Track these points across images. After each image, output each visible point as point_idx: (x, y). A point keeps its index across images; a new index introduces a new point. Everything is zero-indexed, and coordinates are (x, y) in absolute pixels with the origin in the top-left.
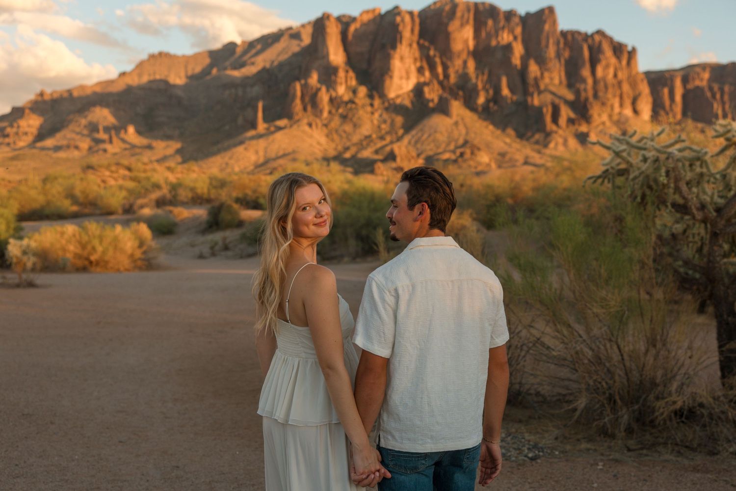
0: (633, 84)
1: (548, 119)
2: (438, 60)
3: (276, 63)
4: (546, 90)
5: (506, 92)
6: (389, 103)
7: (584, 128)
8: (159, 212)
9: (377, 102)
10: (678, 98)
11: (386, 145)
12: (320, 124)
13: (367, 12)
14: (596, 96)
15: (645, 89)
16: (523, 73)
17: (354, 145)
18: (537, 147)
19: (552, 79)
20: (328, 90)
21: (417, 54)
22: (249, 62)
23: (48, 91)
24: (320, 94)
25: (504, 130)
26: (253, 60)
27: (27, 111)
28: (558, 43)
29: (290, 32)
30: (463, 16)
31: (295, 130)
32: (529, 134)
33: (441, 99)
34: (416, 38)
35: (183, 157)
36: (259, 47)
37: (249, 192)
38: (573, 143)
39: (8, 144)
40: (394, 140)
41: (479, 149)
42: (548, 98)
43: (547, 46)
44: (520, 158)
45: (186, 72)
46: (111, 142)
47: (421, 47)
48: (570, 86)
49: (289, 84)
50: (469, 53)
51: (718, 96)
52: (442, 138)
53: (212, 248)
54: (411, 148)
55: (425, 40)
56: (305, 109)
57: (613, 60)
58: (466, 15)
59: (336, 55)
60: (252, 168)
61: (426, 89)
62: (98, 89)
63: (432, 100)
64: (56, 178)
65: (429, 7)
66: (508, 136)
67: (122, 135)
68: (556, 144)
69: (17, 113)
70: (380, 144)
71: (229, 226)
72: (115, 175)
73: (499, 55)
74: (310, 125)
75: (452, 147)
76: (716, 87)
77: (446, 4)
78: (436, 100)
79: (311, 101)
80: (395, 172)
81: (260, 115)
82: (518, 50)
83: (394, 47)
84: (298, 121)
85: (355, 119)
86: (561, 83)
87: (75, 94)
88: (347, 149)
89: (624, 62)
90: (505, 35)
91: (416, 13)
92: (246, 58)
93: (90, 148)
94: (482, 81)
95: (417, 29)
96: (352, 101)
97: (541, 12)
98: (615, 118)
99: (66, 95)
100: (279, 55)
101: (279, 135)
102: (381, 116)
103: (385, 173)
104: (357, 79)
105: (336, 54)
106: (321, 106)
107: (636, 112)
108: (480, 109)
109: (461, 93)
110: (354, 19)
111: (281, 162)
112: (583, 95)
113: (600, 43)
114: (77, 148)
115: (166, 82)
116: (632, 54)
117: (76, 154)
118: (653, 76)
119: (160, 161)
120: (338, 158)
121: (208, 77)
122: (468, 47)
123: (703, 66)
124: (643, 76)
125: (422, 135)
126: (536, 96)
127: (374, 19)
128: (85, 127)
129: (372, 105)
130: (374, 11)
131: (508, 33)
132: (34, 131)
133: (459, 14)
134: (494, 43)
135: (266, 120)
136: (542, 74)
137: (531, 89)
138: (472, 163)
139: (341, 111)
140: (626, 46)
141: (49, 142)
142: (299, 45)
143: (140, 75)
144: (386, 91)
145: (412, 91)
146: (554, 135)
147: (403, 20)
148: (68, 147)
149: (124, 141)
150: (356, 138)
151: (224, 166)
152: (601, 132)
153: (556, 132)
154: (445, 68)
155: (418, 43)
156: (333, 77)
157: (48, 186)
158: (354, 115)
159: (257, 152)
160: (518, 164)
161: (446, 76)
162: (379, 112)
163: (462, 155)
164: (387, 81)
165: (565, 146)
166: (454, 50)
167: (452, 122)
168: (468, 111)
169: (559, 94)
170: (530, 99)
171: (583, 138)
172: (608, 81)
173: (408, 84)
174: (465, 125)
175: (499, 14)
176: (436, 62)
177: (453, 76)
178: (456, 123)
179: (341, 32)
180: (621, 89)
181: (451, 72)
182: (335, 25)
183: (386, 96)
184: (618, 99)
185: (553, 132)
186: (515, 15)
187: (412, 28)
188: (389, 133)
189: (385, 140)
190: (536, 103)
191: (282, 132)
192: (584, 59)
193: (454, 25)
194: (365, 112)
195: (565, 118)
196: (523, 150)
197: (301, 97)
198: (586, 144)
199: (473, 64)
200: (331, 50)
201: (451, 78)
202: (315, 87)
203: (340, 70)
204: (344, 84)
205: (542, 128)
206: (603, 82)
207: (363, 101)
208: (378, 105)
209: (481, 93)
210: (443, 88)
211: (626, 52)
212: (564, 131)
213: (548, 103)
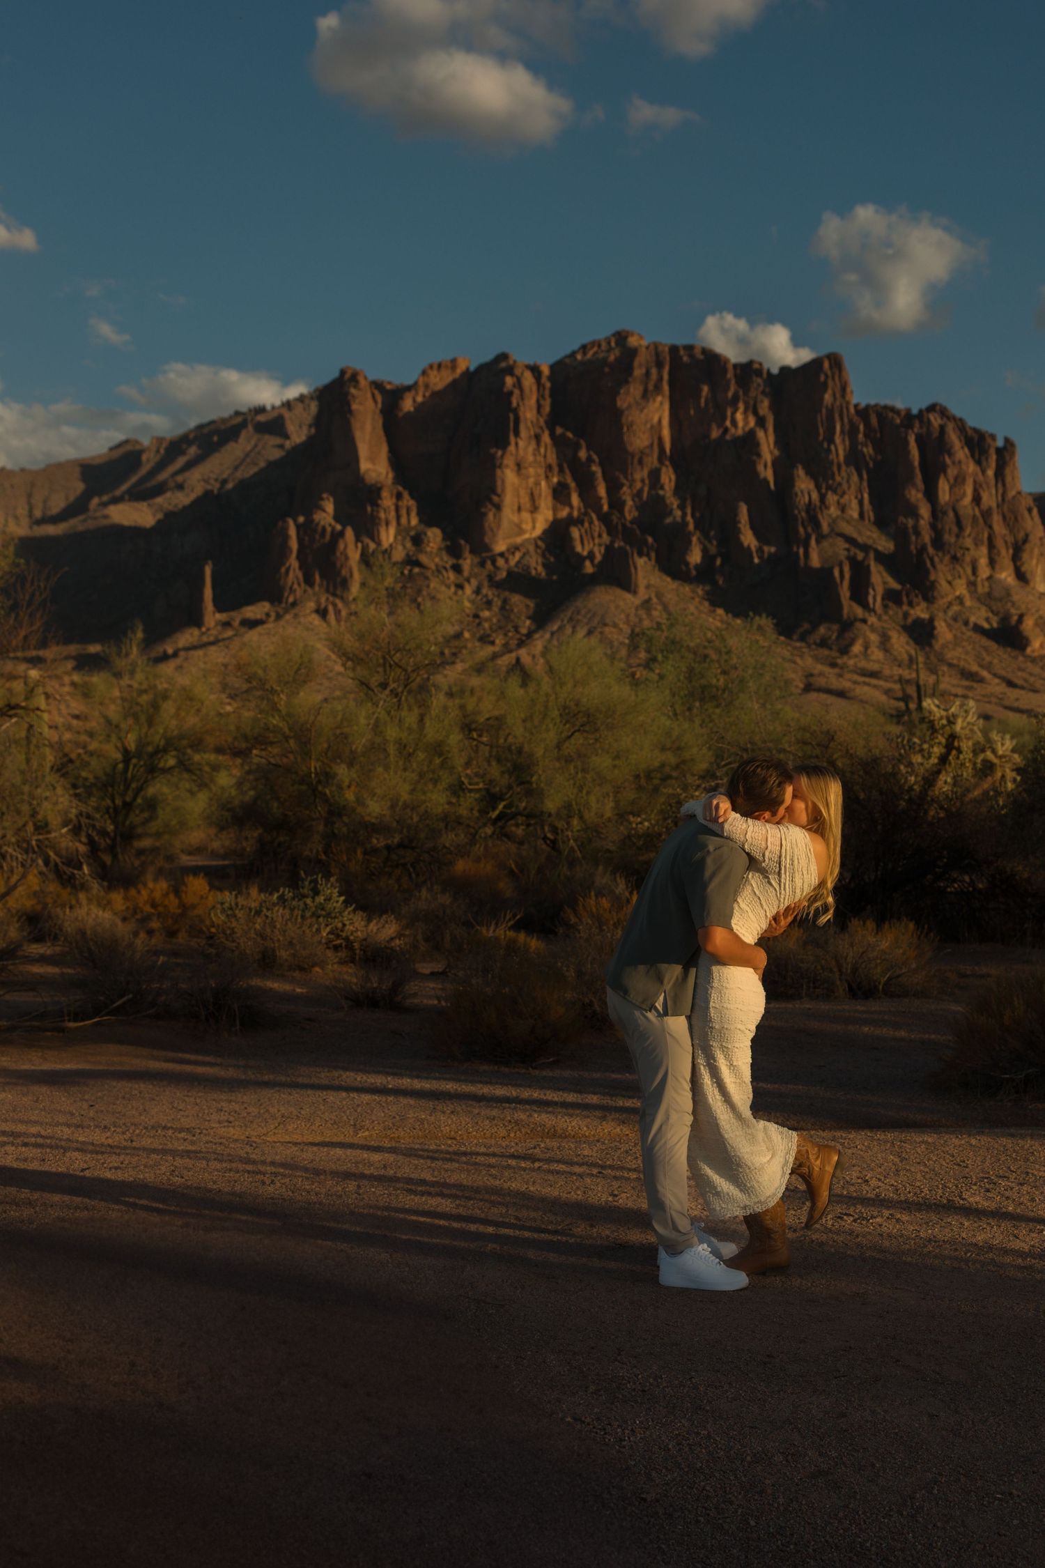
0: (1012, 520)
1: (845, 592)
2: (596, 468)
3: (232, 484)
4: (834, 531)
5: (748, 538)
6: (494, 562)
9: (467, 563)
12: (343, 613)
13: (440, 366)
14: (938, 543)
15: (1036, 528)
16: (782, 495)
18: (826, 652)
19: (843, 509)
20: (358, 539)
21: (552, 458)
22: (171, 484)
24: (341, 546)
26: (179, 479)
28: (852, 432)
29: (262, 417)
30: (648, 374)
31: (289, 626)
32: (806, 626)
33: (609, 549)
34: (546, 422)
36: (192, 451)
38: (901, 643)
40: (513, 643)
42: (841, 548)
43: (831, 440)
44: (795, 676)
45: (31, 507)
47: (557, 441)
48: (881, 523)
49: (272, 527)
50: (662, 452)
55: (568, 425)
56: (309, 581)
57: (972, 467)
58: (654, 372)
59: (374, 461)
61: (575, 533)
63: (591, 557)
65: (573, 354)
66: (762, 629)
68: (866, 647)
73: (729, 459)
74: (323, 613)
77: (610, 350)
78: (598, 558)
79: (324, 561)
81: (208, 593)
82: (769, 446)
83: (502, 443)
84: (294, 604)
85: (420, 599)
86: (861, 515)
89: (990, 473)
90: (739, 417)
91: (546, 368)
94: (694, 513)
95: (549, 401)
96: (412, 561)
97: (814, 365)
98: (982, 589)
100: (236, 468)
101: (251, 637)
102: (478, 591)
104: (418, 514)
105: (372, 459)
106: (344, 572)
107: (1021, 577)
108: (694, 573)
109: (650, 540)
112: (913, 538)
113: (941, 428)
116: (1006, 453)
121: (82, 519)
122: (660, 439)
124: (1031, 503)
125: (574, 631)
126: (813, 542)
127: (455, 383)
129: (457, 569)
130: (454, 363)
131: (745, 412)
133: (638, 372)
134: (715, 433)
135: (220, 606)
136: (823, 498)
137: (801, 530)
139: (387, 582)
140: (993, 437)
142: (282, 446)
144: (487, 540)
145: (543, 537)
146: (858, 624)
147: (519, 384)
152: (955, 619)
153: (864, 621)
154: (614, 487)
155: (552, 435)
156: (369, 509)
158: (419, 591)
160: (793, 689)
161: (616, 504)
162: (474, 582)
164: (491, 516)
165: (886, 651)
166: (630, 449)
167: (637, 601)
168: (669, 579)
169: (860, 540)
170: (801, 551)
171: (922, 633)
172: (961, 512)
173: (534, 521)
174: (665, 608)
175: (725, 370)
176: (593, 474)
177: (630, 503)
178: (647, 604)
179: (382, 411)
180: (990, 527)
181: (626, 494)
182: (369, 395)
183: (487, 548)
184: (984, 550)
185: (856, 620)
186: (759, 372)
187: (538, 401)
188: (501, 628)
189: (493, 643)
190: (815, 561)
191: (260, 629)
192: (911, 465)
193: (628, 393)
194: (443, 583)
195: (880, 590)
196: (798, 660)
197: (299, 551)
198: (931, 645)
199: (673, 477)
200: (363, 450)
201: (627, 509)
202: (329, 529)
203: (385, 494)
204: (394, 523)
205: (832, 613)
206: (951, 514)
207: (437, 560)
208: (472, 565)
209: (694, 539)
210: (611, 530)
211: (992, 452)
212: (880, 618)
213: (842, 558)
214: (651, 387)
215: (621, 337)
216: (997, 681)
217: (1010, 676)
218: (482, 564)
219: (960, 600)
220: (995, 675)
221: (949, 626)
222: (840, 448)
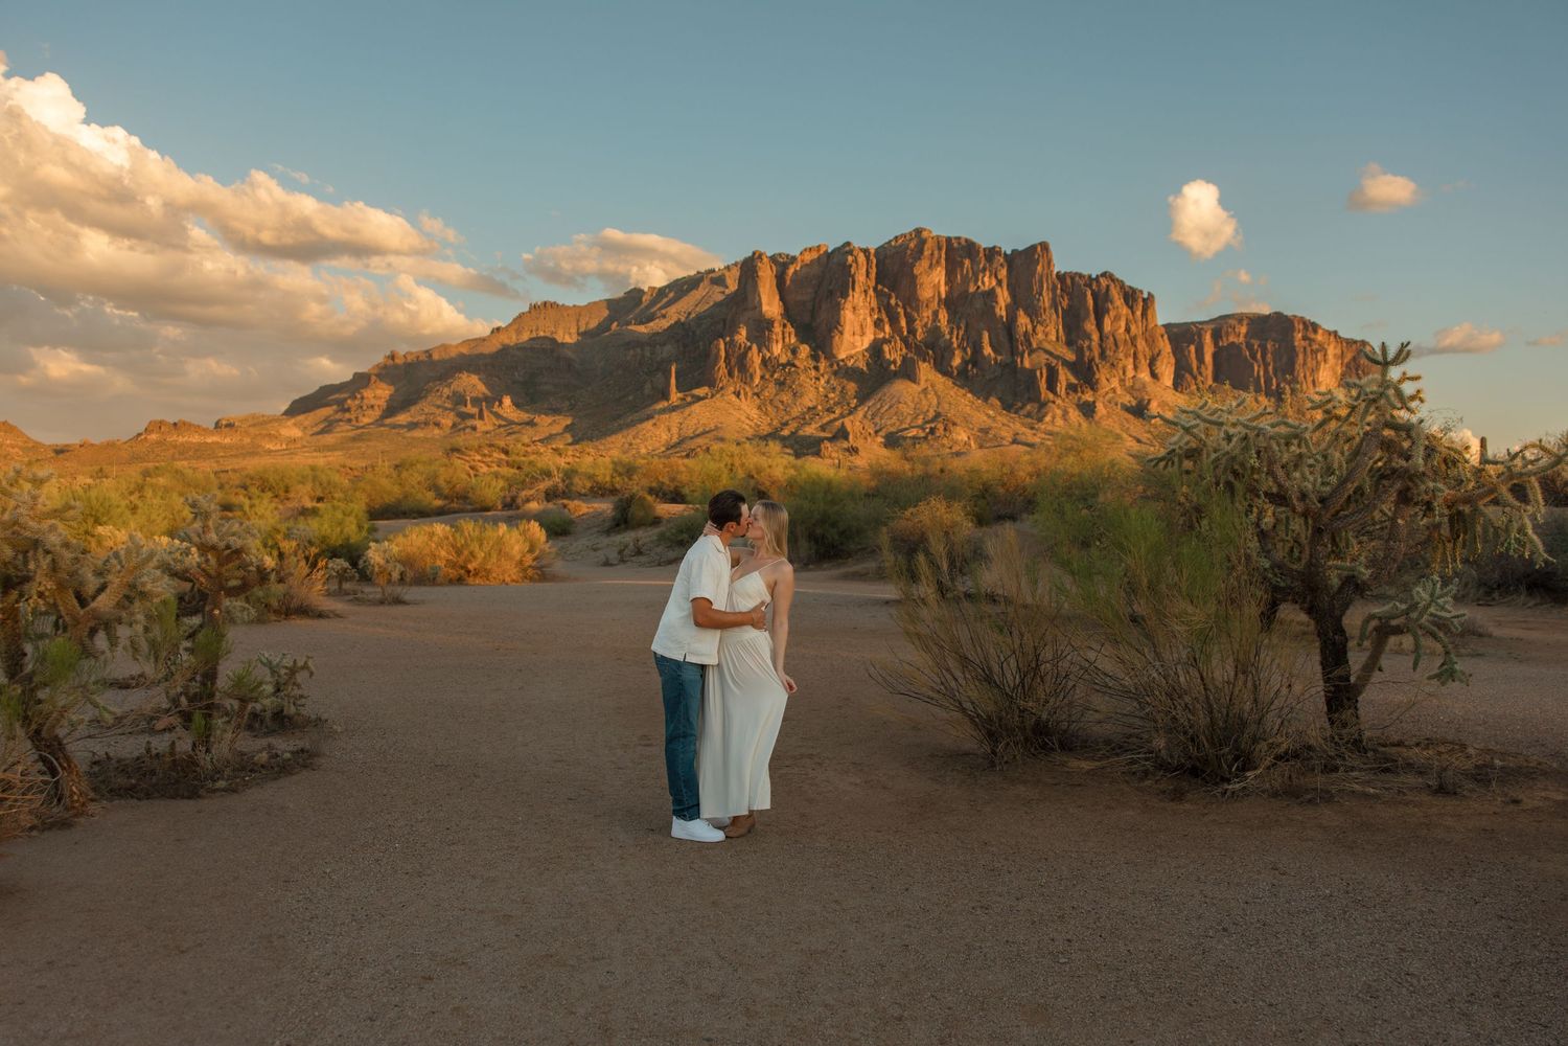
0: (1151, 341)
1: (1043, 385)
2: (900, 311)
3: (693, 315)
4: (1039, 348)
5: (988, 350)
6: (838, 365)
7: (1088, 397)
8: (550, 506)
9: (823, 365)
10: (1208, 358)
11: (835, 420)
12: (750, 394)
13: (810, 250)
14: (1103, 355)
15: (1165, 347)
16: (1010, 326)
17: (794, 419)
18: (1029, 420)
19: (1046, 335)
20: (760, 351)
21: (874, 304)
22: (659, 314)
23: (402, 350)
24: (750, 355)
25: (986, 400)
26: (663, 312)
27: (373, 378)
28: (1054, 289)
29: (713, 275)
30: (932, 254)
31: (718, 402)
32: (1019, 405)
33: (904, 359)
34: (872, 283)
35: (573, 436)
36: (671, 295)
37: (666, 480)
38: (1075, 415)
39: (350, 420)
40: (846, 413)
41: (954, 424)
42: (1043, 358)
43: (1041, 294)
44: (1007, 435)
45: (578, 329)
46: (481, 417)
47: (879, 294)
48: (1069, 343)
49: (710, 343)
50: (940, 300)
51: (1259, 355)
52: (906, 410)
53: (620, 552)
54: (866, 422)
55: (884, 286)
56: (730, 374)
57: (1125, 310)
58: (936, 252)
59: (771, 306)
60: (663, 449)
61: (886, 348)
62: (465, 351)
63: (894, 362)
64: (412, 465)
65: (890, 241)
66: (992, 406)
67: (496, 409)
68: (1054, 418)
69: (361, 381)
70: (827, 419)
71: (641, 524)
72: (488, 459)
73: (978, 304)
74: (738, 394)
75: (920, 422)
76: (1256, 343)
77: (911, 240)
78: (899, 363)
79: (740, 364)
80: (847, 454)
81: (673, 381)
82: (1003, 297)
83: (845, 295)
84: (722, 388)
85: (795, 387)
86: (1058, 339)
87: (436, 357)
88: (786, 424)
89: (1139, 313)
90: (986, 279)
91: (872, 251)
92: (655, 309)
93: (454, 425)
94: (957, 338)
95: (874, 271)
96: (790, 364)
97: (1033, 248)
98: (1129, 383)
99: (423, 357)
100: (697, 305)
101: (697, 407)
102: (828, 382)
103: (834, 455)
104: (796, 335)
105: (770, 303)
106: (751, 370)
107: (1154, 375)
108: (956, 372)
109: (931, 352)
110: (794, 259)
111: (700, 441)
112: (1087, 354)
113: (1108, 286)
114: (437, 424)
115: (553, 341)
116: (1148, 302)
117: (437, 431)
118: (1175, 330)
119: (546, 440)
120: (773, 435)
121: (607, 334)
122: (939, 293)
123: (1240, 318)
124: (1163, 331)
125: (882, 406)
126: (1026, 355)
127: (819, 258)
128: (448, 397)
129: (816, 368)
130: (819, 247)
131: (990, 277)
132: (383, 403)
133: (927, 253)
134: (972, 289)
135: (679, 388)
136: (1034, 330)
137: (1020, 347)
138: (945, 441)
139: (776, 376)
140: (1141, 292)
141: (402, 418)
142: (723, 293)
143: (519, 332)
144: (835, 352)
145: (866, 350)
146: (1050, 404)
147: (856, 261)
148: (426, 423)
149: (498, 416)
150: (796, 411)
151: (627, 446)
152: (1109, 402)
153: (1054, 402)
154: (910, 321)
155: (875, 289)
156: (766, 333)
157: (405, 474)
158: (794, 382)
159: (669, 430)
160: (1005, 442)
161: (912, 331)
162: (826, 377)
163: (932, 431)
164: (837, 338)
165: (1065, 420)
166: (921, 298)
167: (920, 389)
168: (940, 376)
169: (1055, 353)
170: (1019, 360)
171: (1088, 410)
172: (1118, 337)
173: (862, 341)
174: (936, 393)
175: (979, 251)
176: (899, 313)
177: (920, 330)
178: (925, 391)
179: (776, 276)
180: (1136, 346)
181: (918, 325)
182: (768, 267)
183: (834, 357)
184: (1131, 360)
185: (1049, 401)
186: (999, 253)
187: (867, 270)
188: (839, 403)
189: (834, 412)
190: (1027, 364)
191: (701, 403)
192: (1088, 309)
193: (920, 265)
194: (807, 377)
195: (1064, 384)
196: (1011, 425)
197: (726, 358)
198: (1092, 417)
199: (946, 315)
200: (764, 299)
201: (918, 334)
202: (743, 345)
203: (776, 325)
204: (781, 342)
205: (1035, 397)
206: (1112, 339)
207: (805, 363)
208: (825, 368)
209: (956, 352)
210: (908, 346)
211: (1140, 300)
212: (1063, 401)
213: (1043, 365)
214: (934, 262)
215: (918, 231)
216: (1130, 439)
217: (1139, 437)
218: (831, 366)
219: (1114, 390)
220: (1130, 436)
221: (1105, 407)
222: (1046, 299)
